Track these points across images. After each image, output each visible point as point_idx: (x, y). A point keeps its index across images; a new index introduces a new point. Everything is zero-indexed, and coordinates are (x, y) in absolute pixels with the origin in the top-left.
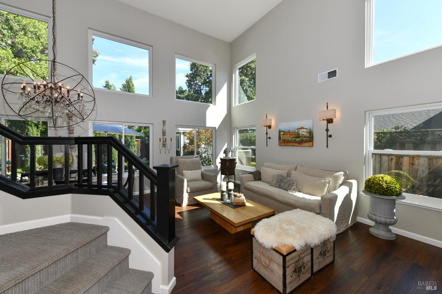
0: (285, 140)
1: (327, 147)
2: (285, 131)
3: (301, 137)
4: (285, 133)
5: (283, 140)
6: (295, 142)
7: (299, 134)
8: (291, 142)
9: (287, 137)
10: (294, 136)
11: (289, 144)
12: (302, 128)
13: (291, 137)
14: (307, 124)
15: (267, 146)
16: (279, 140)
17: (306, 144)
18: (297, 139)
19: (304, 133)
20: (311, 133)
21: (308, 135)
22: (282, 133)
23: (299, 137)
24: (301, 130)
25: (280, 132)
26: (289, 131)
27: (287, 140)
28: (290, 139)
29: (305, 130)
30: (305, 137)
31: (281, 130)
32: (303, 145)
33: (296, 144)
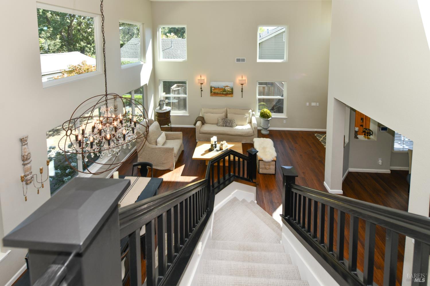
0: (215, 93)
1: (242, 97)
2: (215, 87)
3: (227, 91)
4: (215, 88)
5: (214, 93)
6: (223, 94)
7: (225, 90)
8: (220, 94)
9: (216, 91)
10: (222, 90)
11: (218, 95)
12: (227, 86)
13: (220, 91)
14: (230, 84)
15: (201, 97)
16: (211, 93)
17: (230, 95)
18: (224, 93)
19: (229, 90)
20: (232, 89)
21: (231, 90)
22: (213, 88)
23: (225, 91)
24: (227, 88)
25: (211, 87)
26: (218, 87)
27: (217, 93)
28: (219, 92)
29: (229, 88)
30: (229, 91)
31: (212, 86)
32: (228, 96)
33: (223, 95)
